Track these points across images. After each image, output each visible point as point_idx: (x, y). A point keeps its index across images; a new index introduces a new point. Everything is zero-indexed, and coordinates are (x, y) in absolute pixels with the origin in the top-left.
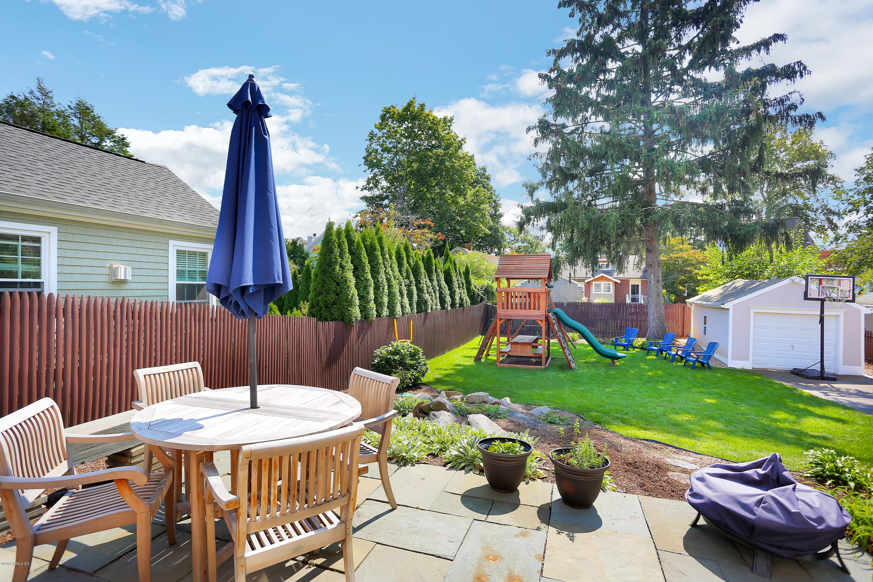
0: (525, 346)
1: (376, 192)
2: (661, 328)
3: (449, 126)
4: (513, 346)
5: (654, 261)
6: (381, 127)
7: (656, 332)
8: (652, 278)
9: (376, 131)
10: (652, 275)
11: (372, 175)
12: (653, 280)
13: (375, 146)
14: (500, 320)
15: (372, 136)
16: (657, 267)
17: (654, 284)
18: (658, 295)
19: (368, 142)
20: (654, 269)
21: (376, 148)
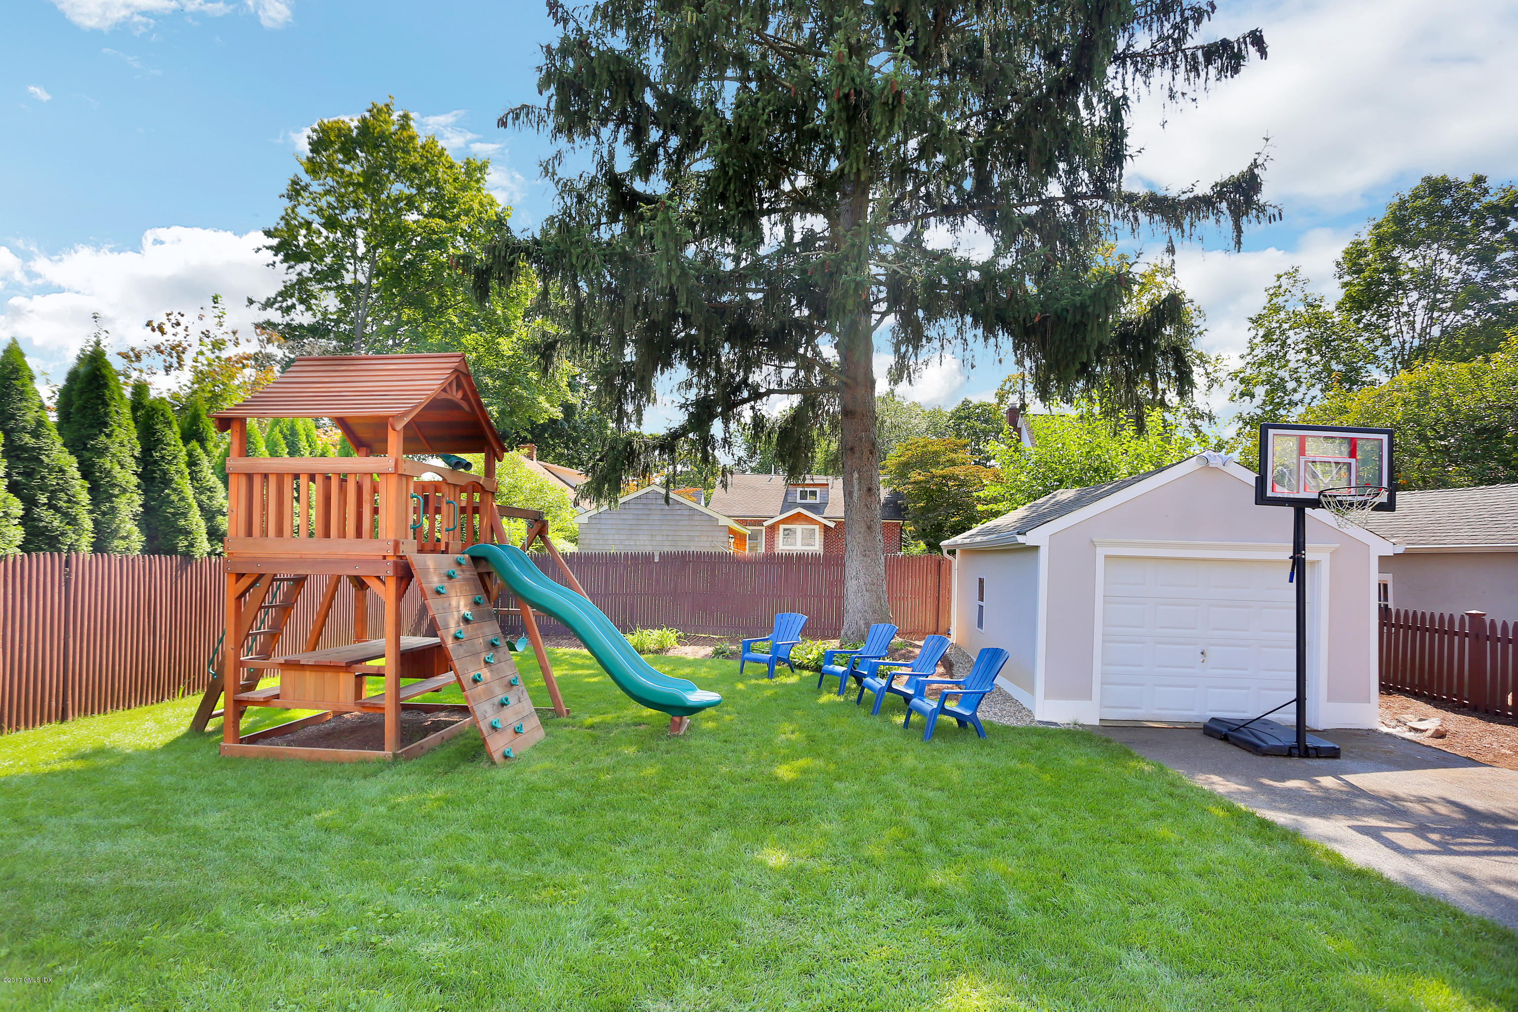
0: (329, 675)
1: (302, 317)
2: (874, 612)
3: (478, 181)
4: (292, 674)
5: (861, 439)
6: (314, 168)
7: (862, 623)
8: (855, 482)
9: (306, 179)
10: (856, 475)
11: (295, 278)
12: (856, 488)
13: (304, 212)
14: (239, 576)
15: (296, 190)
16: (866, 453)
17: (860, 498)
18: (869, 528)
19: (287, 203)
20: (861, 459)
21: (310, 218)
